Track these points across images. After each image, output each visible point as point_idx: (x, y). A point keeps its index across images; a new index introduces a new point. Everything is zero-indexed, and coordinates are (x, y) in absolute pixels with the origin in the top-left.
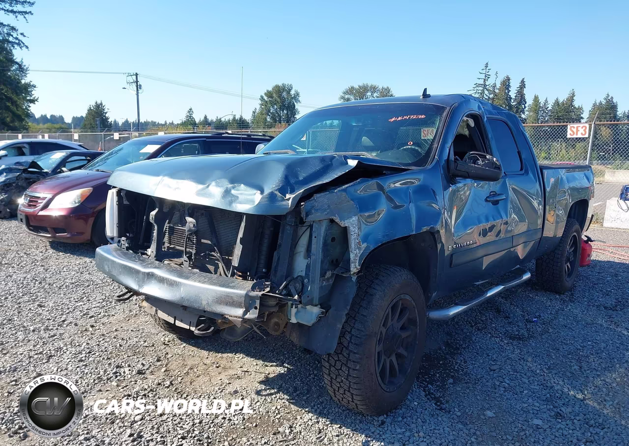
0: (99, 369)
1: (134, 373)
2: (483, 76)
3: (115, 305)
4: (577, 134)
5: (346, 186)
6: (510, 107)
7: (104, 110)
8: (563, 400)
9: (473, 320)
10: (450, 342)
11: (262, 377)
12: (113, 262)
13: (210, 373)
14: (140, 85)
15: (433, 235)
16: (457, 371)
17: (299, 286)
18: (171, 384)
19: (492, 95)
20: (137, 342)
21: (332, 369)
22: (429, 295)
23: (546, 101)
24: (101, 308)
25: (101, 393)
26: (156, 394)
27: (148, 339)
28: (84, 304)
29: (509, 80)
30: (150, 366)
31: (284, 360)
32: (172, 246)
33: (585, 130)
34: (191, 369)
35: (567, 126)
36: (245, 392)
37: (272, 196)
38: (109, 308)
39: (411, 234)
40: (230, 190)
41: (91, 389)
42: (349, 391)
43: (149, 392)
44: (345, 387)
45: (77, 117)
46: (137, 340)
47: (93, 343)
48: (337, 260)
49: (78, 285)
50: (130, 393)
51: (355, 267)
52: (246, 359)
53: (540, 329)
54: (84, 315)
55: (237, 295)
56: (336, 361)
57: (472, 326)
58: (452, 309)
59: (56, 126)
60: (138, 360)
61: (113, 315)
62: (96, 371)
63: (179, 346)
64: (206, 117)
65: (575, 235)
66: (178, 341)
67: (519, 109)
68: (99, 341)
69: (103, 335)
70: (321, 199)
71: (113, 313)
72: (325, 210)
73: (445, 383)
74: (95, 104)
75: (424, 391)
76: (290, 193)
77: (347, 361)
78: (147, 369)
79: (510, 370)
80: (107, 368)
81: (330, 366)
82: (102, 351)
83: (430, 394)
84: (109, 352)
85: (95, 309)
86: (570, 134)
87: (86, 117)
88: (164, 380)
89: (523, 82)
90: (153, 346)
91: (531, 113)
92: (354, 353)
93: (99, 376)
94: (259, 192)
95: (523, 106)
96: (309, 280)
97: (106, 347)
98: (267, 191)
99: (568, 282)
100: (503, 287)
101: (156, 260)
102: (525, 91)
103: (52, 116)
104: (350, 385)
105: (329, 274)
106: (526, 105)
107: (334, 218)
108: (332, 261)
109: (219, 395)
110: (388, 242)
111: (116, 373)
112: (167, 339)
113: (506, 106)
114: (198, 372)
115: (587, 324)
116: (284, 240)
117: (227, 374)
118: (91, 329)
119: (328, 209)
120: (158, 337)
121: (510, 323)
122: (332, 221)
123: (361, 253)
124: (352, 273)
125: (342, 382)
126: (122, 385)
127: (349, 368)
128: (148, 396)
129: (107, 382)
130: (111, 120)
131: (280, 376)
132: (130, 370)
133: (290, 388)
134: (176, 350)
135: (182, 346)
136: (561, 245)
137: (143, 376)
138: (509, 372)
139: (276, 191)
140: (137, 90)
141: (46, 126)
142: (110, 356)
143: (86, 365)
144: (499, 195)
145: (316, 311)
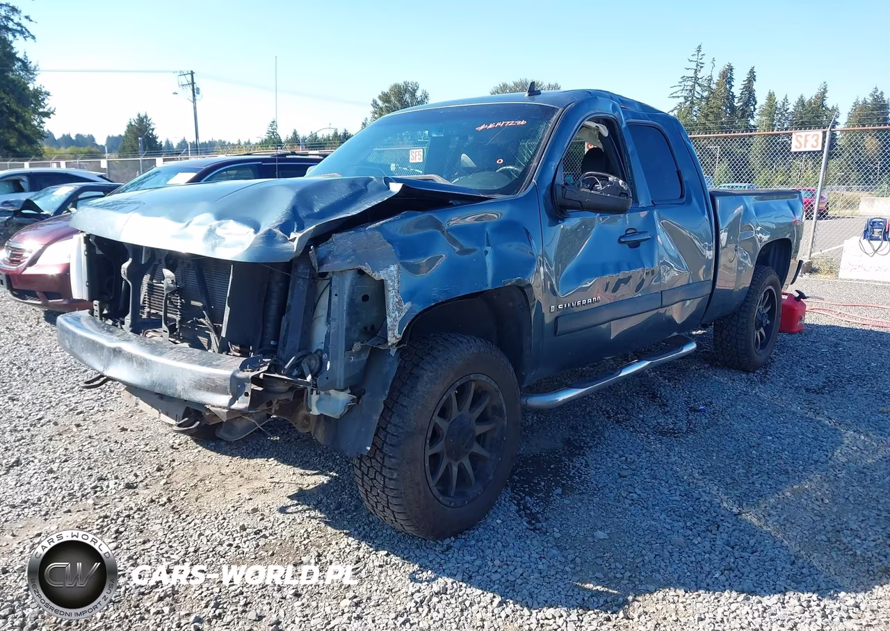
0: (73, 483)
1: (121, 487)
2: (693, 65)
3: (117, 396)
4: (805, 147)
5: (381, 222)
6: (733, 108)
7: (149, 125)
8: (709, 515)
9: (613, 410)
10: (572, 439)
11: (293, 490)
12: (74, 334)
13: (227, 486)
14: (198, 89)
15: (523, 290)
16: (572, 478)
17: (315, 364)
18: (169, 500)
19: (707, 92)
20: (135, 446)
21: (365, 478)
22: (523, 374)
23: (786, 99)
24: (96, 401)
25: (70, 514)
26: (144, 515)
27: (153, 441)
28: (73, 396)
29: (731, 70)
30: (147, 477)
31: (334, 466)
32: (153, 311)
33: (816, 141)
34: (201, 480)
35: (792, 134)
36: (268, 511)
37: (270, 236)
38: (108, 401)
39: (484, 289)
40: (215, 229)
41: (57, 509)
42: (388, 508)
43: (135, 513)
44: (384, 503)
45: (113, 137)
46: (136, 442)
47: (73, 448)
48: (373, 327)
49: (71, 370)
50: (108, 514)
51: (394, 336)
52: (280, 466)
53: (707, 421)
54: (71, 410)
55: (220, 377)
56: (369, 467)
57: (609, 418)
58: (560, 394)
59: (82, 149)
60: (131, 470)
61: (111, 410)
62: (69, 485)
63: (193, 451)
64: (295, 133)
65: (770, 290)
66: (192, 443)
67: (746, 111)
68: (82, 445)
69: (90, 437)
70: (342, 241)
71: (111, 408)
72: (348, 257)
73: (551, 494)
74: (137, 118)
75: (518, 505)
76: (297, 231)
77: (382, 468)
78: (141, 481)
79: (647, 476)
80: (85, 481)
81: (363, 475)
82: (83, 459)
83: (525, 508)
84: (93, 460)
85: (88, 402)
86: (796, 146)
87: (126, 136)
88: (161, 495)
89: (752, 72)
90: (157, 450)
91: (764, 118)
92: (390, 457)
93: (72, 491)
94: (252, 230)
95: (752, 107)
96: (328, 354)
97: (90, 454)
98: (264, 229)
99: (759, 356)
100: (648, 363)
101: (131, 331)
102: (756, 86)
103: (78, 136)
104: (388, 500)
105: (357, 346)
106: (756, 107)
107: (363, 268)
108: (365, 328)
109: (231, 515)
110: (447, 301)
111: (96, 487)
112: (177, 441)
113: (726, 109)
114: (210, 484)
115: (774, 412)
116: (296, 300)
117: (250, 486)
118: (75, 429)
119: (352, 255)
120: (167, 438)
121: (665, 413)
122: (361, 272)
123: (401, 317)
124: (389, 344)
125: (378, 496)
126: (101, 503)
127: (385, 477)
128: (133, 518)
129: (81, 500)
130: (161, 139)
131: (322, 488)
132: (116, 483)
133: (332, 504)
134: (188, 455)
135: (196, 451)
136: (748, 304)
137: (133, 490)
138: (645, 479)
139: (275, 228)
140: (194, 95)
141: (69, 150)
142: (93, 465)
143: (57, 478)
144: (640, 233)
145: (344, 397)
